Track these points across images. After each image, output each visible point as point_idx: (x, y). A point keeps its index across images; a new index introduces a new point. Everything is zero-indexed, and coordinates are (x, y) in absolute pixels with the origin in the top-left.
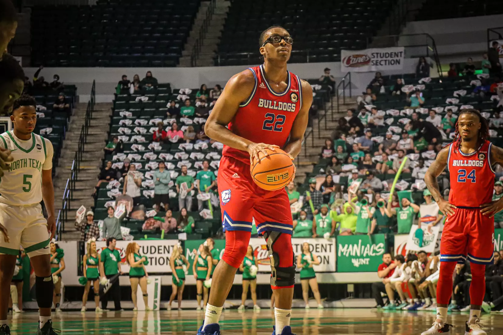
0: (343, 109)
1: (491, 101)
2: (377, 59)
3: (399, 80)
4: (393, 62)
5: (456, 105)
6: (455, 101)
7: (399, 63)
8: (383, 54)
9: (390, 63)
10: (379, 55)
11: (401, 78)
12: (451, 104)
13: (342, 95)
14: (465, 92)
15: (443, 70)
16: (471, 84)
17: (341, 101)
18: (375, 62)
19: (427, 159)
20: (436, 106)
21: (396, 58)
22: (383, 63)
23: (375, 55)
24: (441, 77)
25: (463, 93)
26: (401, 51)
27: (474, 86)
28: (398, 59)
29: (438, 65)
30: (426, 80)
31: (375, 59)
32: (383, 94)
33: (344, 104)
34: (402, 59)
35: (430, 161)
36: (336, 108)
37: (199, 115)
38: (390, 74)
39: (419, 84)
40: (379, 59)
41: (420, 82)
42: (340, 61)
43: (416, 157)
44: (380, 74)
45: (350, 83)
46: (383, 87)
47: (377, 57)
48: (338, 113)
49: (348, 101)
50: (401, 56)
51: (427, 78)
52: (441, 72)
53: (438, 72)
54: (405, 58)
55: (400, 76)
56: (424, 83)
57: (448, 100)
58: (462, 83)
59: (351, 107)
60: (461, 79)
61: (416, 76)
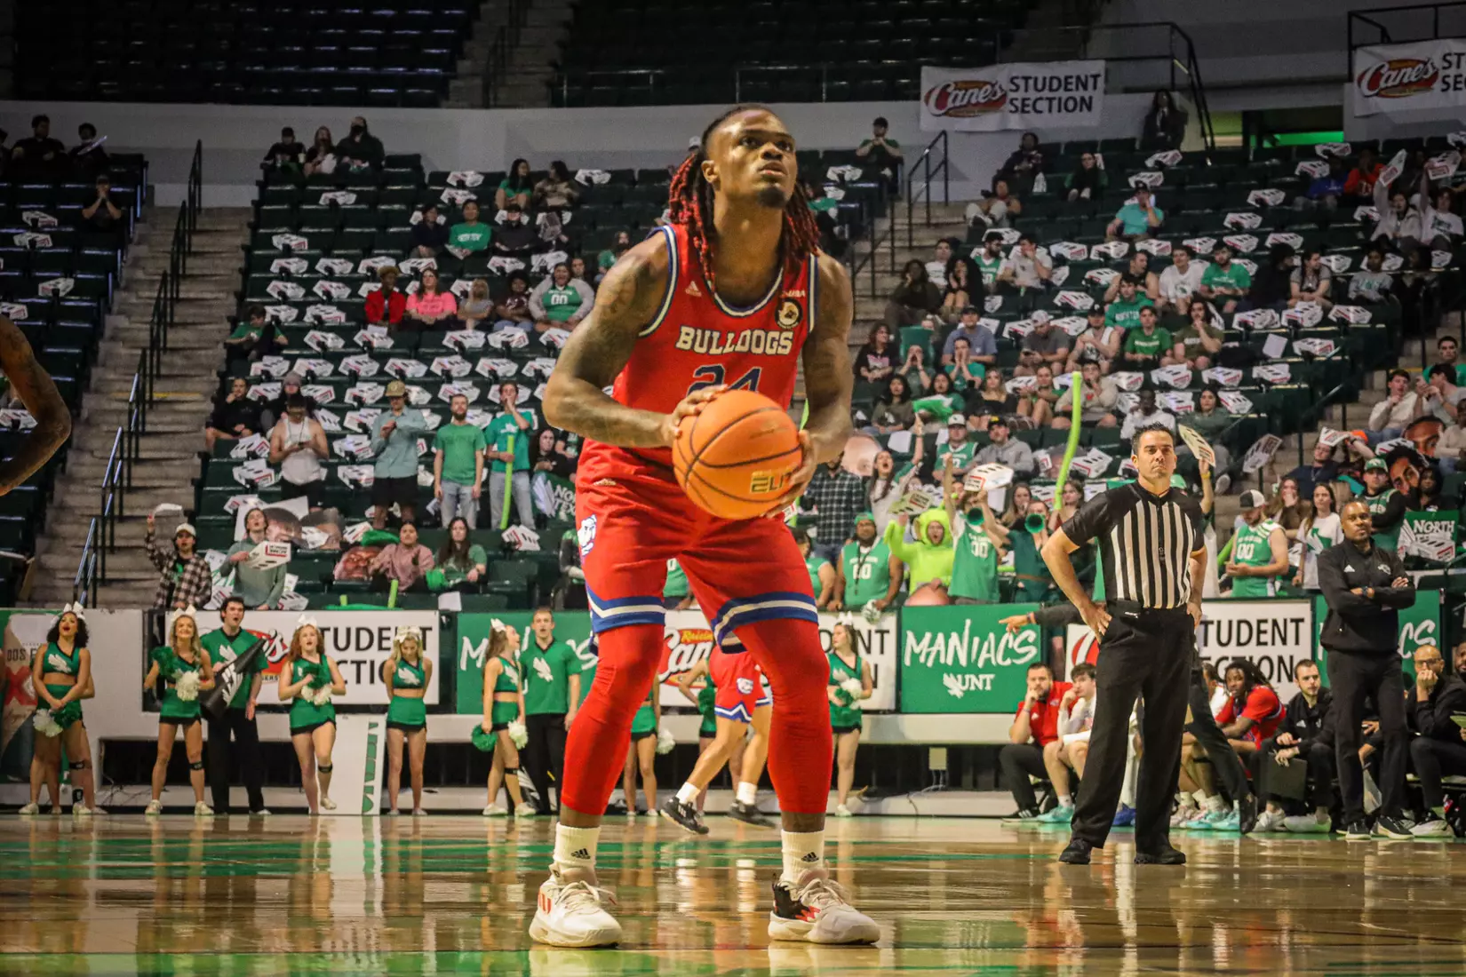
0: (925, 238)
1: (1355, 221)
2: (1027, 95)
3: (1087, 156)
4: (1071, 104)
5: (1252, 232)
6: (1250, 220)
7: (1089, 108)
8: (1044, 79)
9: (1063, 106)
10: (1031, 82)
11: (1093, 152)
12: (1238, 229)
13: (923, 198)
14: (1281, 196)
15: (1215, 130)
16: (1297, 173)
17: (919, 216)
18: (1018, 103)
19: (1165, 387)
20: (1194, 236)
21: (1078, 94)
22: (1042, 105)
23: (1021, 83)
24: (1212, 151)
25: (1273, 197)
26: (1094, 72)
27: (1304, 175)
28: (1086, 95)
29: (1204, 116)
30: (1169, 157)
31: (1020, 94)
32: (1041, 197)
33: (928, 225)
34: (1098, 96)
35: (1173, 394)
36: (906, 236)
37: (503, 248)
38: (1064, 138)
39: (1146, 169)
40: (1033, 95)
41: (1150, 163)
42: (917, 98)
43: (1135, 382)
44: (1035, 138)
45: (945, 162)
46: (1040, 176)
47: (1026, 90)
48: (911, 248)
49: (940, 215)
50: (1095, 88)
51: (1171, 154)
52: (1212, 135)
53: (1203, 135)
54: (1106, 92)
55: (1091, 147)
56: (1160, 166)
57: (1231, 218)
58: (1273, 167)
59: (948, 234)
60: (1269, 159)
61: (1137, 146)
